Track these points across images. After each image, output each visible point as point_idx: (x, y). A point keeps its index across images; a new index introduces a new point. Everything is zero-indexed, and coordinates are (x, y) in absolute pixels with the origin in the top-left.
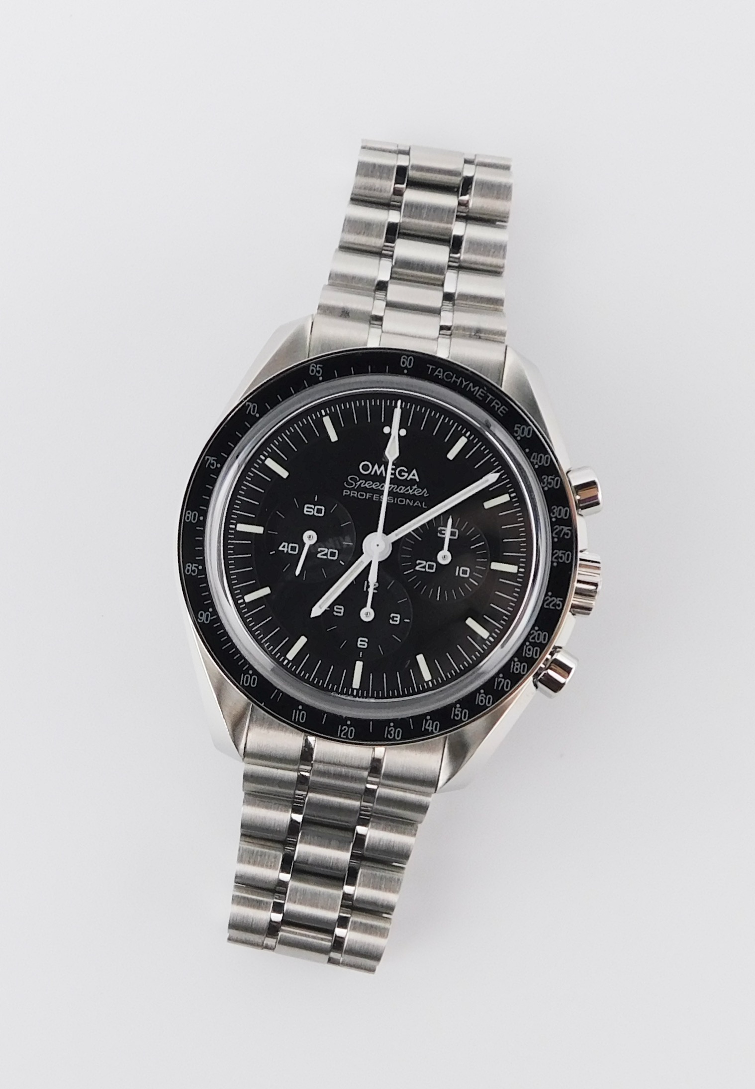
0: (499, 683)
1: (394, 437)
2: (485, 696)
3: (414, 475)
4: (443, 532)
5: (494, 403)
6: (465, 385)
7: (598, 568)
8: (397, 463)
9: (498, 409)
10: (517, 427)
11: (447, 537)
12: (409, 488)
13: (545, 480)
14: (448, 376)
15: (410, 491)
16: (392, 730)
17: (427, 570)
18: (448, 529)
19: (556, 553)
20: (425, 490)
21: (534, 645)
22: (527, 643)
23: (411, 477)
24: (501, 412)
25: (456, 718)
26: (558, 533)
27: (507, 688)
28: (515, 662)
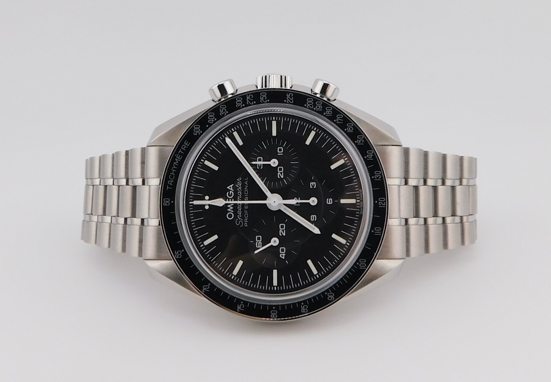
0: (340, 121)
1: (211, 202)
2: (348, 128)
3: (230, 187)
4: (260, 166)
5: (184, 149)
6: (175, 167)
7: (266, 77)
8: (226, 199)
9: (186, 146)
10: (195, 133)
11: (262, 163)
12: (238, 189)
13: (223, 113)
14: (172, 177)
15: (240, 188)
16: (376, 177)
17: (282, 171)
18: (258, 163)
19: (262, 101)
20: (238, 180)
21: (315, 105)
22: (315, 109)
23: (231, 189)
24: (188, 144)
25: (363, 142)
26: (251, 101)
27: (341, 116)
28: (326, 114)
